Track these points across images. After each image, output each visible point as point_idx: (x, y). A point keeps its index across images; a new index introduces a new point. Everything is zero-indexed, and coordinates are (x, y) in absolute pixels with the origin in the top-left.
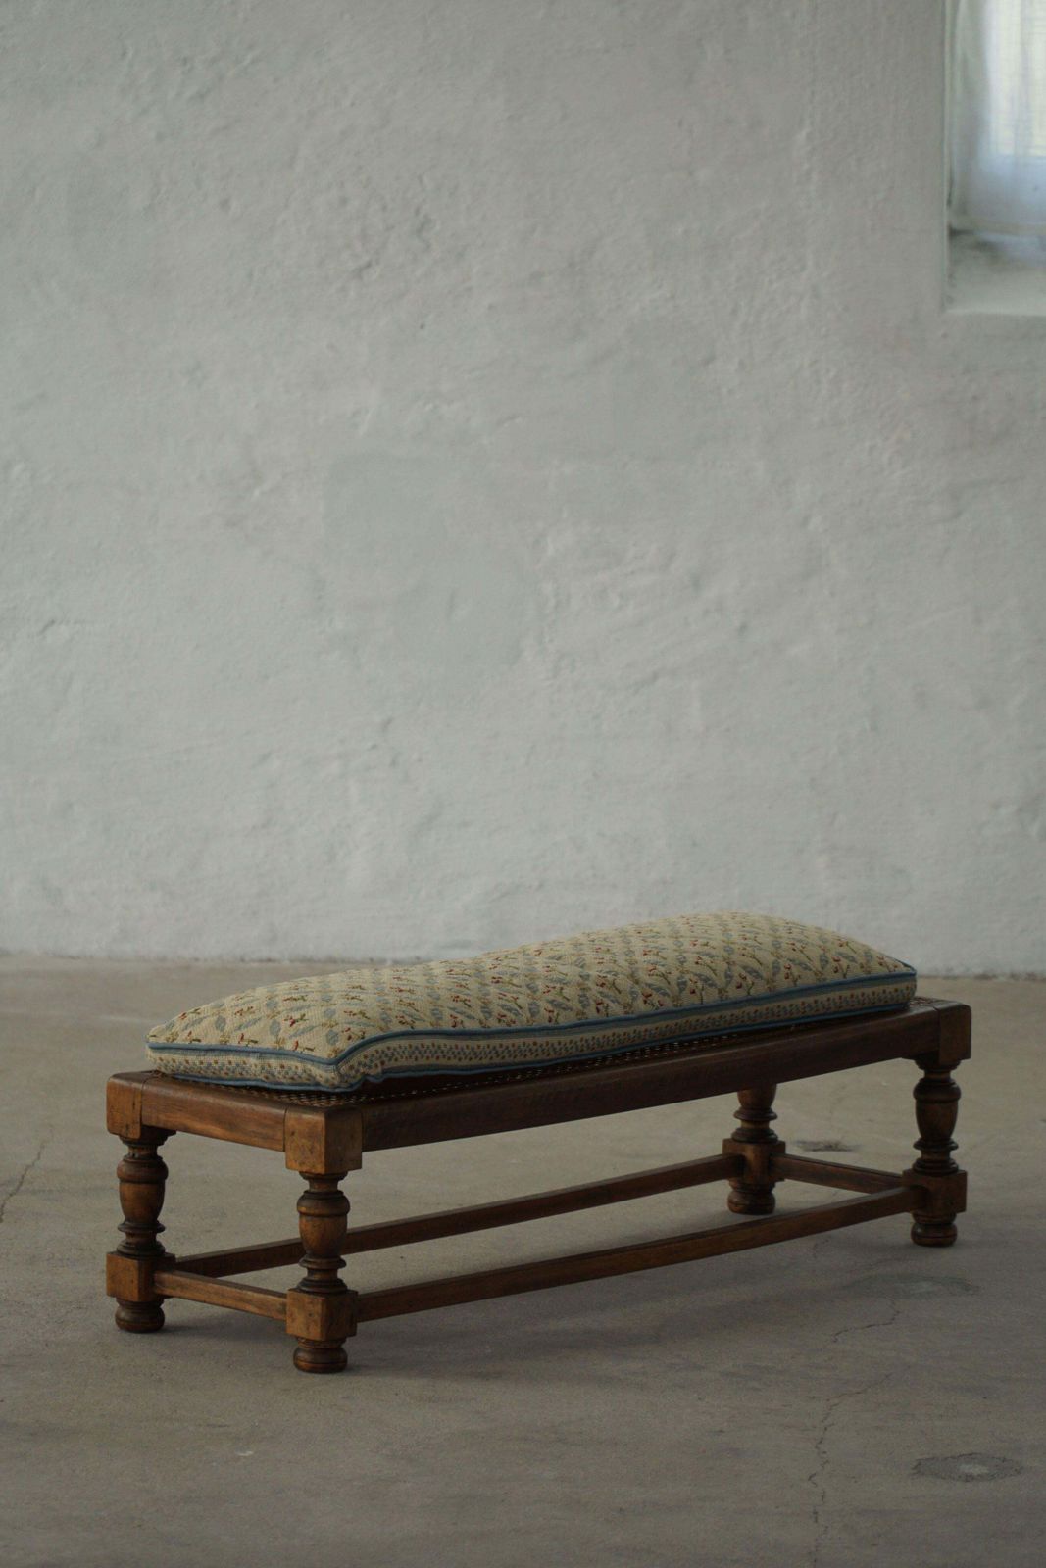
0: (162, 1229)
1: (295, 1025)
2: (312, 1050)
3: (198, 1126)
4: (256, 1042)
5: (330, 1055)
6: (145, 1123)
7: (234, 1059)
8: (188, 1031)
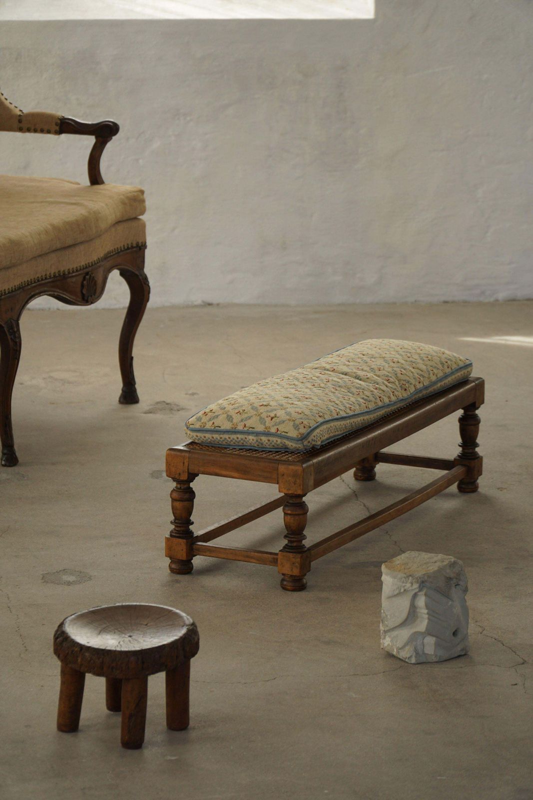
1: (273, 420)
2: (287, 433)
4: (254, 428)
5: (297, 436)
6: (190, 471)
7: (240, 436)
8: (212, 422)
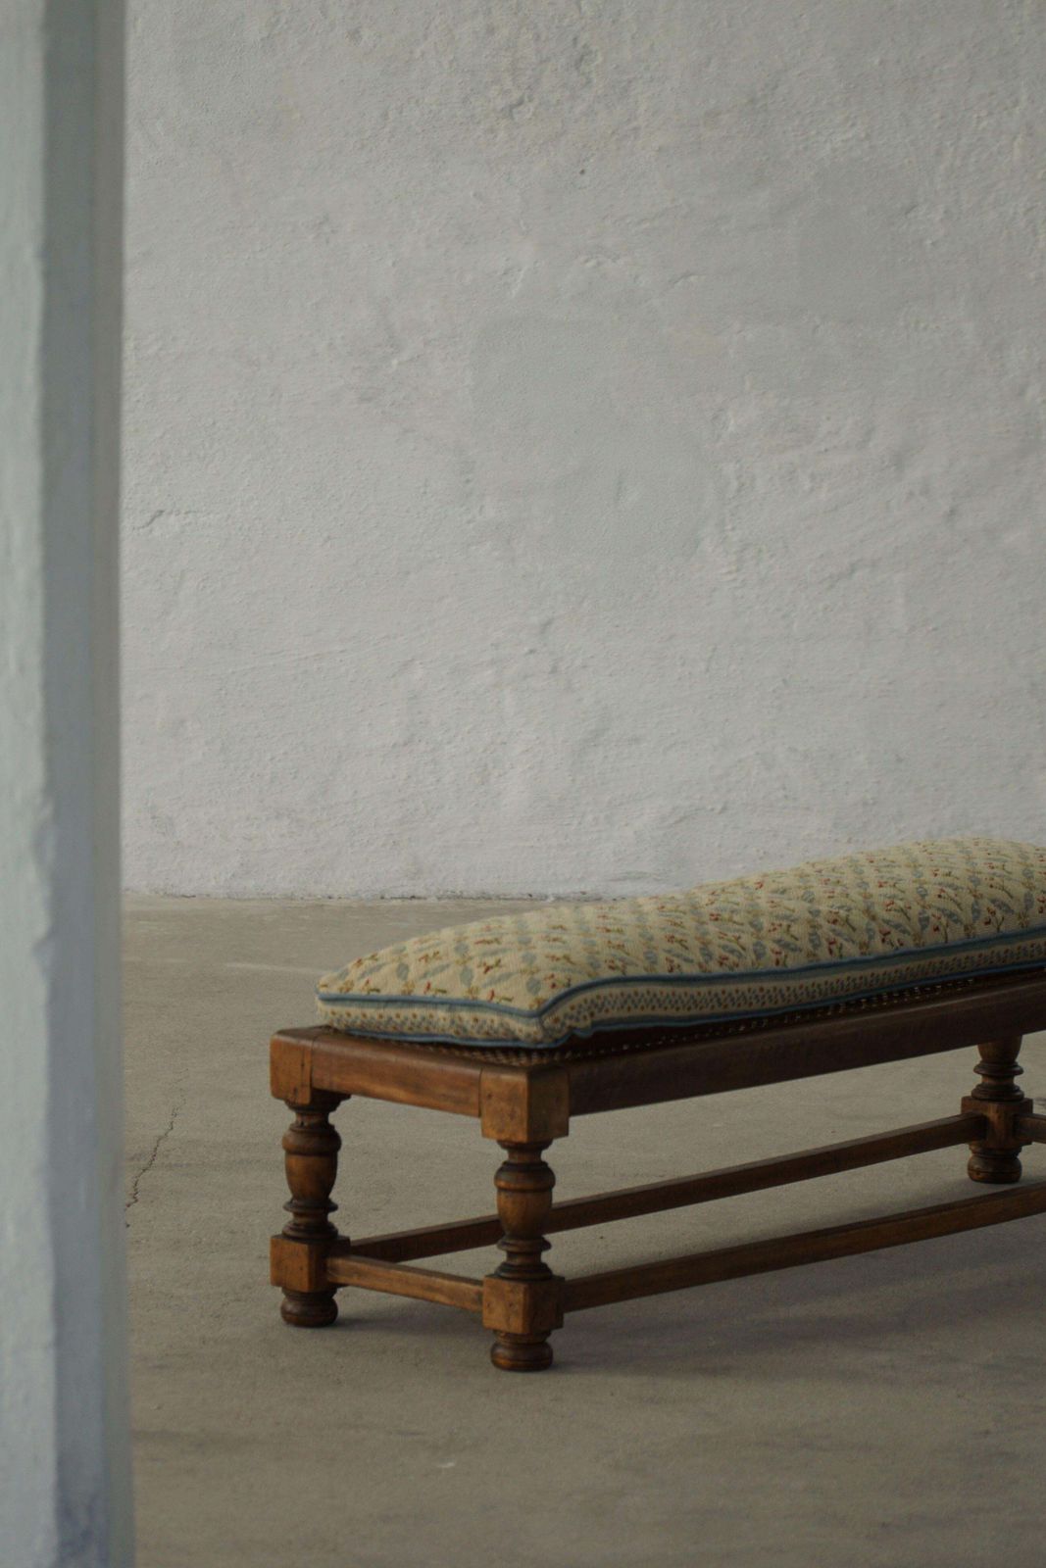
0: (334, 1208)
1: (489, 973)
2: (510, 1000)
3: (379, 1089)
4: (444, 992)
5: (531, 1006)
6: (316, 1085)
7: (420, 1012)
8: (365, 980)
